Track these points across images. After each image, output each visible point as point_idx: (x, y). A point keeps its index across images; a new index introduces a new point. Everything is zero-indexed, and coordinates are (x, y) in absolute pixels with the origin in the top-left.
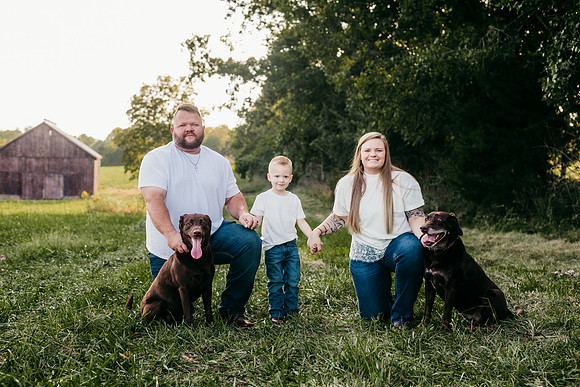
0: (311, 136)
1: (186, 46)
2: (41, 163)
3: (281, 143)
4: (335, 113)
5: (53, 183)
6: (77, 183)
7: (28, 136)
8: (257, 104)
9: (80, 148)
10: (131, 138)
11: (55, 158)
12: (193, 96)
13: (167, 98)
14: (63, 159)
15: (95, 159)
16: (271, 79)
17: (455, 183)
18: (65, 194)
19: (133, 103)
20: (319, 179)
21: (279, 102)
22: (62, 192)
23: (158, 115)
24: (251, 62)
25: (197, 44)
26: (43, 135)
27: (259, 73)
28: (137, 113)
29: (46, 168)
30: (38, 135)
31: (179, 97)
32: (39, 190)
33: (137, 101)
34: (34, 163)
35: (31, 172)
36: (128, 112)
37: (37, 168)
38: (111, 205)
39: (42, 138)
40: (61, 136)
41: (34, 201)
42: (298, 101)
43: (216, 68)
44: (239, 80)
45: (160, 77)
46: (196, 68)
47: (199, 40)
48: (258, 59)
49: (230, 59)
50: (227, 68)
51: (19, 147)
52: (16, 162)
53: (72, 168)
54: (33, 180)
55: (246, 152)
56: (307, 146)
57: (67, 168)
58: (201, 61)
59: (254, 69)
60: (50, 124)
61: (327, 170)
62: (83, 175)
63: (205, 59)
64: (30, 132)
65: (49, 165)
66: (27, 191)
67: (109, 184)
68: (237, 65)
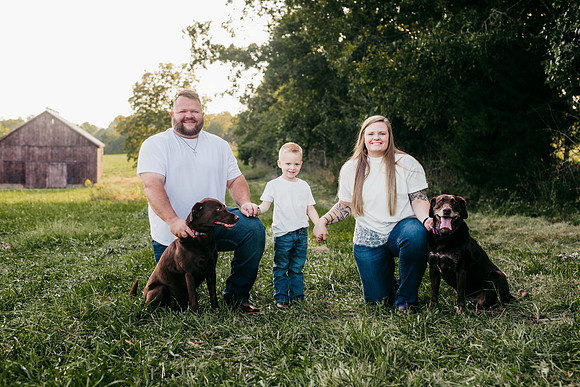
0: (313, 122)
1: (187, 32)
2: (44, 152)
3: (283, 129)
4: (338, 98)
5: (56, 171)
6: (80, 172)
7: (30, 125)
8: (259, 90)
9: (83, 137)
10: (134, 125)
11: (58, 147)
12: (195, 83)
13: (168, 85)
14: (66, 147)
15: (98, 147)
16: (273, 65)
17: (458, 168)
18: (68, 182)
19: (135, 90)
20: (322, 165)
21: (281, 88)
22: (65, 180)
23: (160, 102)
24: (253, 48)
25: (198, 30)
26: (46, 124)
27: (261, 59)
28: (139, 100)
29: (49, 157)
30: (40, 123)
31: (181, 84)
32: (43, 179)
33: (139, 89)
34: (37, 151)
35: (34, 161)
36: (130, 100)
37: (40, 156)
38: (115, 193)
39: (45, 127)
40: (64, 124)
41: (38, 190)
42: (300, 86)
43: (218, 55)
44: (240, 66)
45: (161, 65)
46: (198, 55)
47: (200, 27)
48: (259, 46)
49: (232, 46)
50: (229, 55)
51: (22, 135)
52: (19, 152)
53: (75, 157)
54: (36, 170)
55: (249, 139)
56: (310, 132)
57: (70, 156)
58: (202, 47)
59: (256, 55)
60: (52, 113)
61: (330, 156)
62: (86, 164)
63: (206, 47)
64: (32, 121)
65: (52, 155)
66: (31, 180)
67: (113, 172)
68: (239, 51)
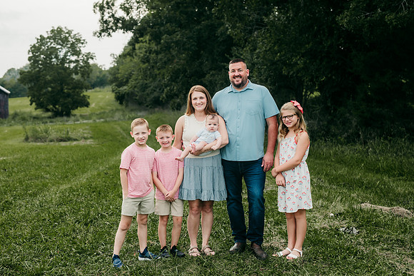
1: (98, 8)
13: (60, 47)
19: (33, 51)
25: (106, 6)
31: (69, 46)
36: (29, 58)
43: (120, 25)
45: (53, 31)
46: (105, 25)
47: (107, 3)
49: (131, 18)
58: (108, 19)
63: (111, 19)
